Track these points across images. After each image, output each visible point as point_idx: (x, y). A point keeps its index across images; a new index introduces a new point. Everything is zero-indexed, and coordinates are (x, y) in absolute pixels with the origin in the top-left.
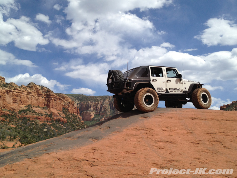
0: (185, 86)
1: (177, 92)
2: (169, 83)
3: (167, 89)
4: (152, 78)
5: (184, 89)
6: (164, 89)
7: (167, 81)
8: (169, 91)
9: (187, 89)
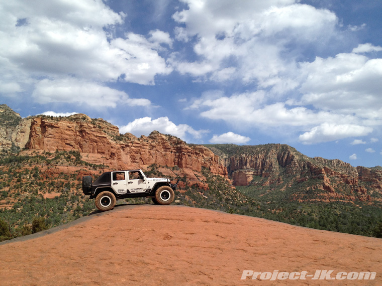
0: (148, 185)
1: (139, 191)
2: (130, 185)
3: (128, 190)
4: (113, 182)
5: (147, 188)
6: (125, 190)
7: (129, 183)
8: (130, 191)
9: (152, 187)
